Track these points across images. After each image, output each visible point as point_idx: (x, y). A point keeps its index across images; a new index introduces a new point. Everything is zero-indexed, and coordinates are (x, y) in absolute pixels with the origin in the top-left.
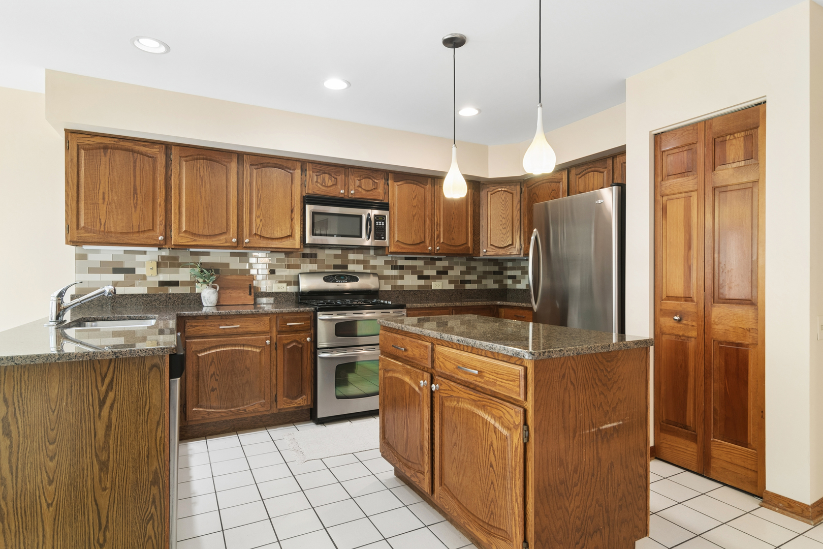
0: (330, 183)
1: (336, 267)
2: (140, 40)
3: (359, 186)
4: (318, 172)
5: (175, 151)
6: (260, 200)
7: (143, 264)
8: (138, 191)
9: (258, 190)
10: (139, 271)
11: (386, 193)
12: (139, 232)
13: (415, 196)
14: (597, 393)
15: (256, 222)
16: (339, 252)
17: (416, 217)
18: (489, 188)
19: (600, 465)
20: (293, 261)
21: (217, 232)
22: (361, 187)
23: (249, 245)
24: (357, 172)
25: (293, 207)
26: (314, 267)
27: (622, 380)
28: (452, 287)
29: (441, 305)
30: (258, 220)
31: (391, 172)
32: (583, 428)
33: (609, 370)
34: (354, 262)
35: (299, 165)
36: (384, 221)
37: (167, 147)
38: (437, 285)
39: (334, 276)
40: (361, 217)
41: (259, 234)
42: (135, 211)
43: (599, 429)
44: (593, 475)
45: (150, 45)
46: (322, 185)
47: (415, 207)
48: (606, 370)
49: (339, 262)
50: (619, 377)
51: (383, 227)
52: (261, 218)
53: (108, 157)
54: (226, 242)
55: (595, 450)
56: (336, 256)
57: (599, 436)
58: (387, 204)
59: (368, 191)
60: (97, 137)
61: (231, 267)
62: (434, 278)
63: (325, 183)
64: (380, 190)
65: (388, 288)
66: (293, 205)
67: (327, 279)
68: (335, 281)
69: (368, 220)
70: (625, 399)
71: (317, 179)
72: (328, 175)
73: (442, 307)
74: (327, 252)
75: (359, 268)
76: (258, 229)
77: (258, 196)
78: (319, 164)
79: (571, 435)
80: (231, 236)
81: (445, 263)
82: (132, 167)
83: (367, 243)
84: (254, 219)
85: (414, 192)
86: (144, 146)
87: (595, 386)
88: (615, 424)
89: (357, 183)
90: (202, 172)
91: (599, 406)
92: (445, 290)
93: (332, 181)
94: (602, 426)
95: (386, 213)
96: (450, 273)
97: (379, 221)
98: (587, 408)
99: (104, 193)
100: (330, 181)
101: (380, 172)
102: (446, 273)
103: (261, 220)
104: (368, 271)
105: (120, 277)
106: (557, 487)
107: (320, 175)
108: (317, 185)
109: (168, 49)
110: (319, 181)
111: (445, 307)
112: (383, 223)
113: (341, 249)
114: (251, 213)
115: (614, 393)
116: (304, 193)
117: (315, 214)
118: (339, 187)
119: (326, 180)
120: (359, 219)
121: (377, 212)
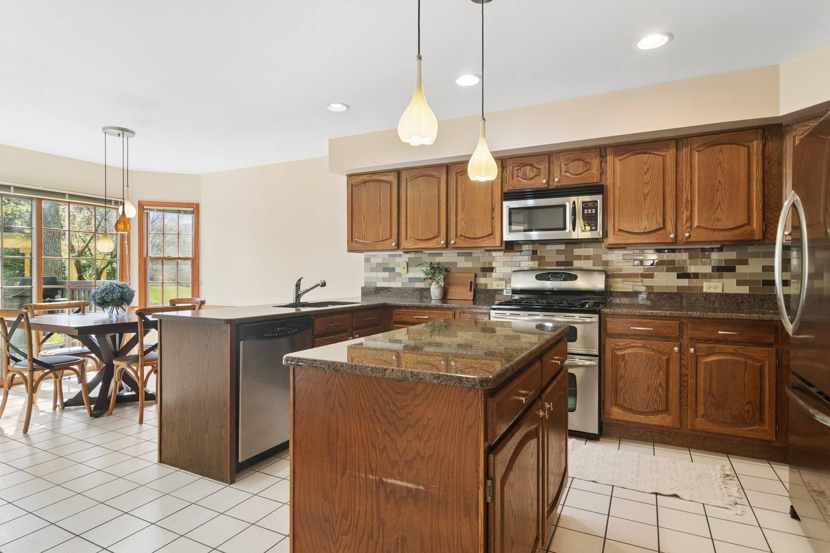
0: (532, 175)
1: (559, 264)
2: (331, 105)
3: (566, 172)
4: (518, 166)
5: (404, 176)
6: (464, 204)
7: (398, 264)
8: (382, 210)
9: (463, 195)
10: (397, 270)
11: (603, 172)
12: (382, 241)
13: (648, 169)
14: (379, 431)
15: (461, 224)
16: (562, 247)
17: (649, 197)
18: (796, 129)
19: (383, 529)
21: (431, 237)
22: (569, 173)
23: (455, 246)
24: (564, 155)
25: (493, 206)
26: (534, 265)
27: (425, 427)
28: (745, 290)
29: (663, 314)
30: (463, 222)
31: (610, 146)
32: (357, 468)
33: (399, 405)
34: (580, 257)
35: (499, 163)
36: (596, 208)
37: (398, 172)
38: (712, 287)
39: (549, 273)
40: (564, 206)
41: (463, 235)
42: (380, 225)
43: (381, 480)
44: (371, 536)
45: (337, 107)
46: (523, 179)
47: (647, 183)
48: (394, 404)
49: (562, 258)
50: (418, 420)
51: (594, 215)
52: (465, 220)
53: (366, 188)
54: (438, 244)
55: (375, 505)
56: (559, 252)
57: (382, 490)
58: (603, 187)
59: (578, 175)
60: (361, 176)
61: (459, 265)
62: (705, 276)
63: (526, 176)
64: (595, 170)
66: (494, 204)
67: (539, 277)
68: (548, 280)
69: (574, 208)
70: (431, 457)
71: (518, 173)
72: (529, 167)
73: (665, 316)
74: (549, 247)
75: (588, 264)
76: (462, 231)
77: (462, 200)
78: (518, 157)
79: (339, 469)
80: (442, 239)
81: (732, 255)
82: (378, 193)
84: (459, 222)
85: (645, 164)
86: (385, 175)
87: (375, 419)
88: (410, 485)
89: (564, 168)
90: (420, 187)
91: (381, 449)
92: (727, 295)
93: (533, 172)
94: (387, 477)
95: (599, 198)
96: (740, 269)
97: (588, 209)
98: (363, 444)
99: (364, 215)
100: (531, 173)
101: (594, 150)
102: (733, 269)
103: (465, 222)
105: (386, 274)
106: (321, 522)
107: (520, 168)
108: (518, 180)
109: (348, 106)
110: (519, 175)
111: (670, 316)
112: (594, 210)
113: (565, 244)
114: (456, 216)
115: (408, 441)
116: (505, 190)
117: (511, 210)
118: (542, 177)
119: (528, 172)
120: (562, 209)
121: (587, 198)
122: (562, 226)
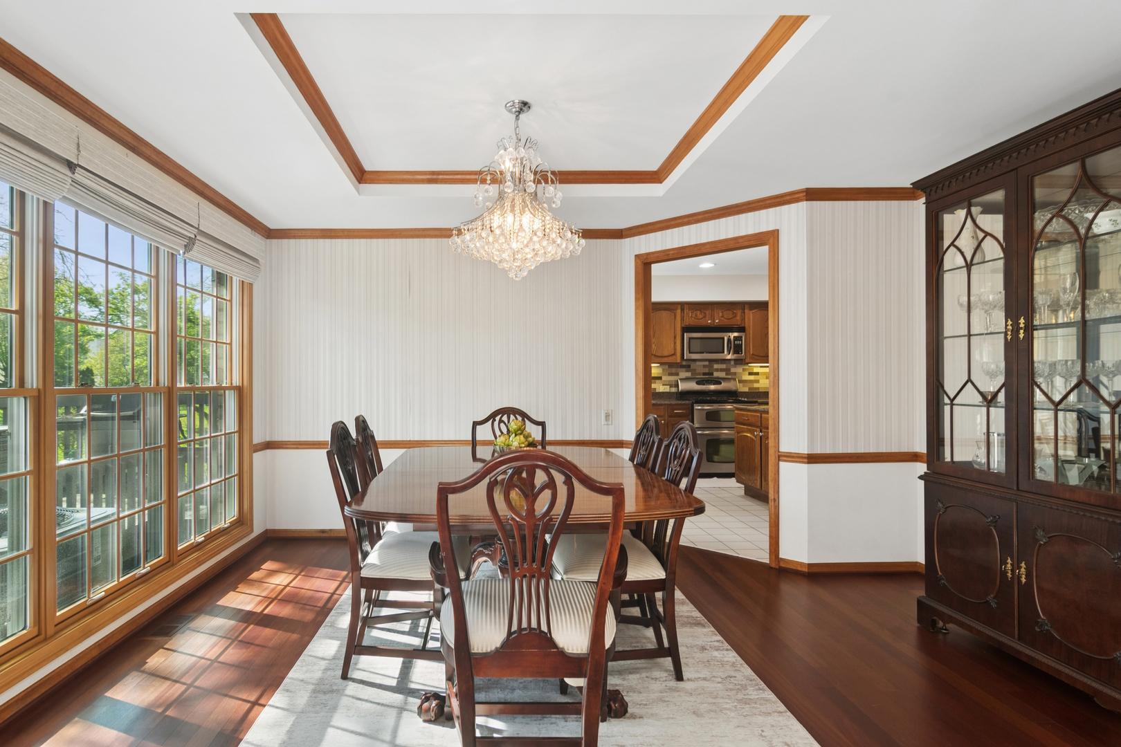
0: (701, 316)
1: (704, 374)
3: (722, 317)
4: (692, 310)
11: (743, 319)
16: (707, 363)
20: (674, 370)
22: (724, 317)
24: (720, 307)
25: (676, 336)
26: (688, 374)
31: (746, 303)
34: (717, 370)
35: (679, 307)
36: (742, 341)
39: (703, 380)
40: (723, 338)
41: (654, 354)
46: (695, 319)
49: (707, 370)
51: (741, 345)
56: (704, 366)
58: (744, 328)
59: (729, 319)
63: (697, 317)
64: (738, 318)
65: (746, 389)
66: (676, 334)
67: (698, 383)
68: (704, 385)
69: (729, 340)
71: (692, 314)
72: (700, 312)
74: (698, 363)
75: (722, 375)
76: (654, 351)
83: (729, 357)
89: (721, 314)
95: (743, 334)
97: (737, 341)
101: (738, 305)
104: (730, 377)
107: (694, 312)
108: (692, 319)
110: (693, 316)
112: (740, 342)
113: (709, 362)
116: (683, 326)
117: (690, 339)
118: (707, 318)
119: (698, 314)
120: (721, 340)
121: (736, 334)
122: (722, 351)
